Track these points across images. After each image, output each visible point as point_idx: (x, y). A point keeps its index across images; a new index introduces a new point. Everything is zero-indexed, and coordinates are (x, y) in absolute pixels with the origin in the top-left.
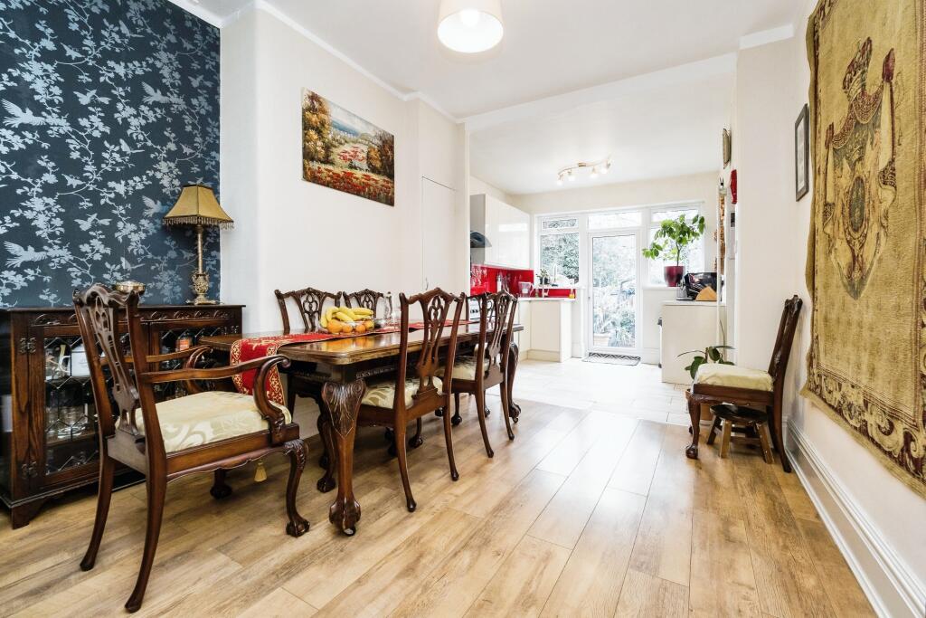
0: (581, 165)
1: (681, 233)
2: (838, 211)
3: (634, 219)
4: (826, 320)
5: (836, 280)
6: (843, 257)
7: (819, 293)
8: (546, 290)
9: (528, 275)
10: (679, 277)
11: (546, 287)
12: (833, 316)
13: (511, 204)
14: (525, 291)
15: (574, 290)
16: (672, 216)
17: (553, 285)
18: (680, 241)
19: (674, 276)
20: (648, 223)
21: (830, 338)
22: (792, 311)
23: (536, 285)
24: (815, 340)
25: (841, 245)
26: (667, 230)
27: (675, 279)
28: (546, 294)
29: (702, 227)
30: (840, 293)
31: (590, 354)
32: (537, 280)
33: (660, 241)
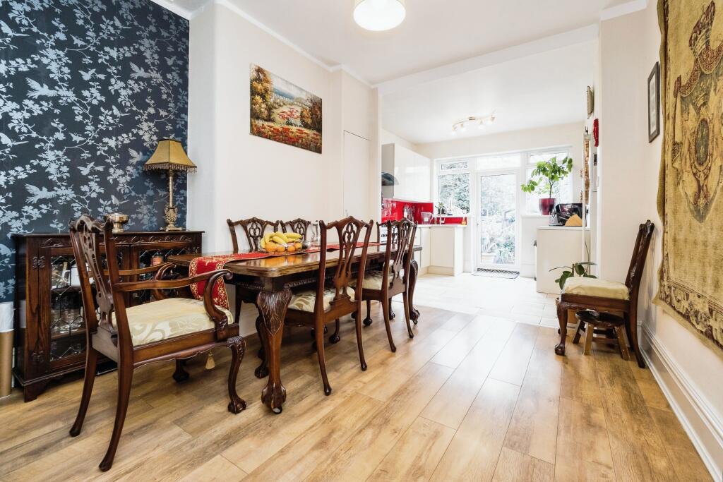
0: (471, 119)
1: (554, 171)
2: (685, 148)
3: (515, 161)
4: (675, 240)
5: (684, 207)
6: (689, 186)
7: (669, 217)
8: (443, 219)
9: (428, 207)
10: (551, 207)
11: (443, 216)
12: (681, 237)
13: (415, 151)
14: (426, 219)
15: (466, 219)
16: (546, 158)
17: (449, 215)
18: (552, 178)
19: (547, 206)
20: (526, 164)
21: (678, 255)
22: (646, 233)
23: (435, 214)
24: (665, 257)
25: (688, 178)
26: (542, 169)
27: (548, 209)
28: (443, 222)
29: (570, 166)
30: (686, 217)
31: (479, 270)
32: (435, 211)
33: (536, 179)
